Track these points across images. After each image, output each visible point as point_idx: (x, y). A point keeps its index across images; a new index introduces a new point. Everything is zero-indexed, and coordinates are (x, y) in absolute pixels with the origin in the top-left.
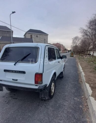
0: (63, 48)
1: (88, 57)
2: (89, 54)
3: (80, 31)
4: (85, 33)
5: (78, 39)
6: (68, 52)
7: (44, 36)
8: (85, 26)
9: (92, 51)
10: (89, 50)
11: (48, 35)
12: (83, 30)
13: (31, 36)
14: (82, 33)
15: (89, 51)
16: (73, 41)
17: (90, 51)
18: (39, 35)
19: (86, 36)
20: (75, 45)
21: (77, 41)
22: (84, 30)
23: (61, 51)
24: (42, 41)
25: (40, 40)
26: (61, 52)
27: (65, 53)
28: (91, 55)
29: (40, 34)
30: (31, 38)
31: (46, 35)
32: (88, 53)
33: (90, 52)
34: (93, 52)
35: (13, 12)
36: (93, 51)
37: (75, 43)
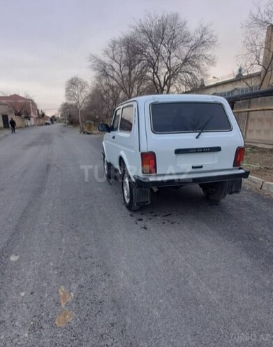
0: (36, 112)
3: (90, 63)
4: (104, 70)
5: (79, 86)
6: (50, 123)
12: (100, 64)
14: (96, 69)
16: (67, 90)
20: (74, 102)
21: (79, 90)
22: (100, 62)
23: (32, 119)
26: (33, 123)
27: (42, 125)
37: (73, 96)
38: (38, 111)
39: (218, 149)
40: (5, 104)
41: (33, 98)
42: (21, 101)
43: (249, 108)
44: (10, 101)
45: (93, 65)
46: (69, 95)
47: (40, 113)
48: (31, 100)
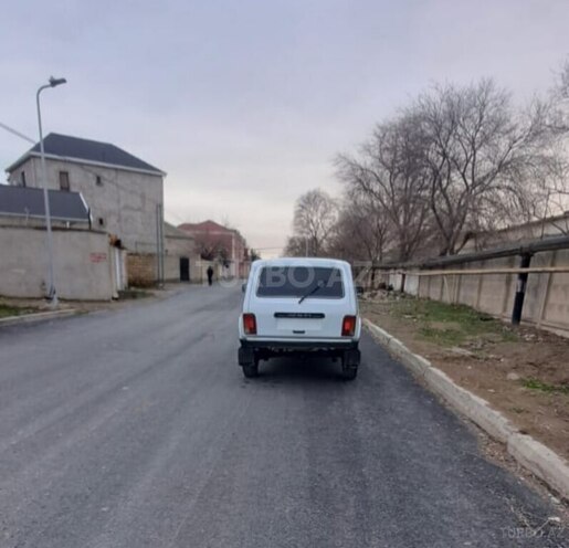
0: (243, 253)
1: (382, 298)
2: (383, 286)
3: (336, 169)
4: (360, 181)
5: (321, 208)
7: (138, 179)
8: (359, 147)
9: (395, 269)
10: (380, 265)
11: (165, 174)
12: (353, 170)
13: (64, 175)
14: (345, 179)
15: (382, 268)
16: (298, 214)
17: (387, 269)
18: (113, 174)
19: (363, 198)
20: (309, 236)
21: (319, 215)
22: (354, 166)
24: (132, 209)
25: (119, 201)
28: (391, 288)
29: (116, 170)
30: (62, 188)
31: (154, 175)
32: (379, 279)
33: (388, 277)
34: (404, 276)
35: (54, 83)
36: (401, 271)
37: (307, 226)
38: (246, 250)
39: (321, 316)
40: (190, 239)
41: (238, 229)
42: (216, 233)
43: (553, 265)
44: (197, 232)
45: (341, 172)
46: (301, 222)
47: (249, 253)
48: (235, 231)
